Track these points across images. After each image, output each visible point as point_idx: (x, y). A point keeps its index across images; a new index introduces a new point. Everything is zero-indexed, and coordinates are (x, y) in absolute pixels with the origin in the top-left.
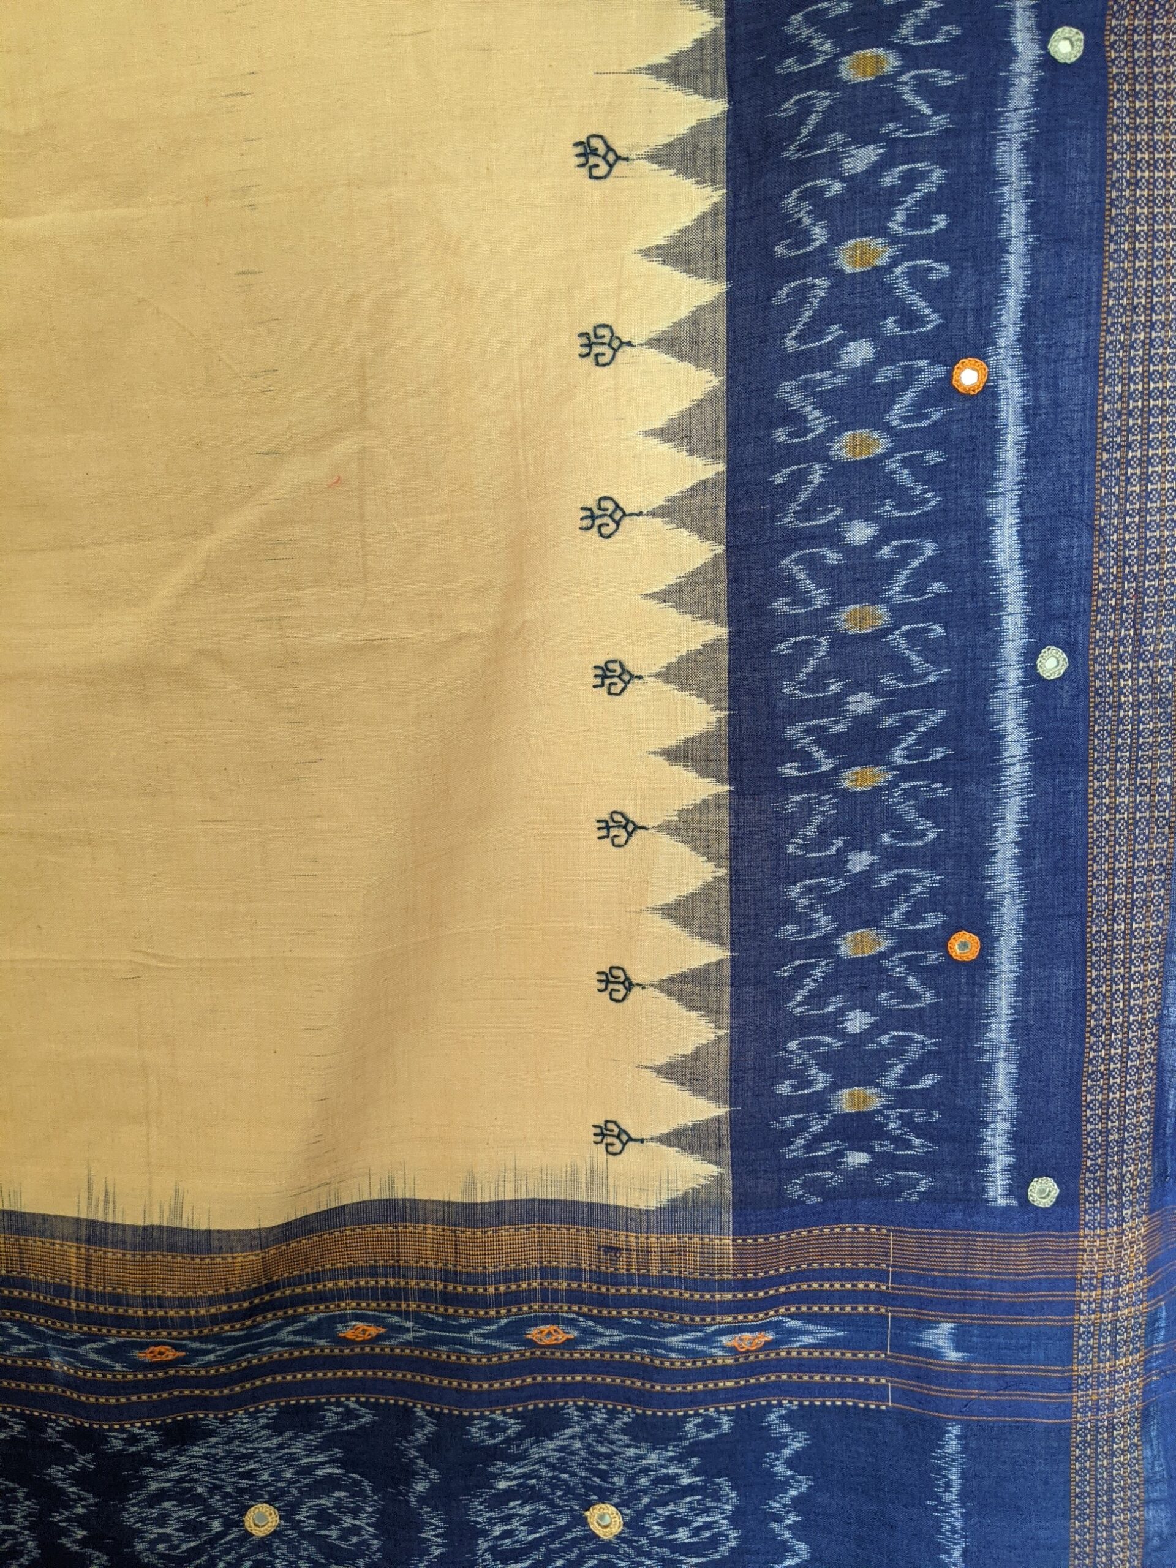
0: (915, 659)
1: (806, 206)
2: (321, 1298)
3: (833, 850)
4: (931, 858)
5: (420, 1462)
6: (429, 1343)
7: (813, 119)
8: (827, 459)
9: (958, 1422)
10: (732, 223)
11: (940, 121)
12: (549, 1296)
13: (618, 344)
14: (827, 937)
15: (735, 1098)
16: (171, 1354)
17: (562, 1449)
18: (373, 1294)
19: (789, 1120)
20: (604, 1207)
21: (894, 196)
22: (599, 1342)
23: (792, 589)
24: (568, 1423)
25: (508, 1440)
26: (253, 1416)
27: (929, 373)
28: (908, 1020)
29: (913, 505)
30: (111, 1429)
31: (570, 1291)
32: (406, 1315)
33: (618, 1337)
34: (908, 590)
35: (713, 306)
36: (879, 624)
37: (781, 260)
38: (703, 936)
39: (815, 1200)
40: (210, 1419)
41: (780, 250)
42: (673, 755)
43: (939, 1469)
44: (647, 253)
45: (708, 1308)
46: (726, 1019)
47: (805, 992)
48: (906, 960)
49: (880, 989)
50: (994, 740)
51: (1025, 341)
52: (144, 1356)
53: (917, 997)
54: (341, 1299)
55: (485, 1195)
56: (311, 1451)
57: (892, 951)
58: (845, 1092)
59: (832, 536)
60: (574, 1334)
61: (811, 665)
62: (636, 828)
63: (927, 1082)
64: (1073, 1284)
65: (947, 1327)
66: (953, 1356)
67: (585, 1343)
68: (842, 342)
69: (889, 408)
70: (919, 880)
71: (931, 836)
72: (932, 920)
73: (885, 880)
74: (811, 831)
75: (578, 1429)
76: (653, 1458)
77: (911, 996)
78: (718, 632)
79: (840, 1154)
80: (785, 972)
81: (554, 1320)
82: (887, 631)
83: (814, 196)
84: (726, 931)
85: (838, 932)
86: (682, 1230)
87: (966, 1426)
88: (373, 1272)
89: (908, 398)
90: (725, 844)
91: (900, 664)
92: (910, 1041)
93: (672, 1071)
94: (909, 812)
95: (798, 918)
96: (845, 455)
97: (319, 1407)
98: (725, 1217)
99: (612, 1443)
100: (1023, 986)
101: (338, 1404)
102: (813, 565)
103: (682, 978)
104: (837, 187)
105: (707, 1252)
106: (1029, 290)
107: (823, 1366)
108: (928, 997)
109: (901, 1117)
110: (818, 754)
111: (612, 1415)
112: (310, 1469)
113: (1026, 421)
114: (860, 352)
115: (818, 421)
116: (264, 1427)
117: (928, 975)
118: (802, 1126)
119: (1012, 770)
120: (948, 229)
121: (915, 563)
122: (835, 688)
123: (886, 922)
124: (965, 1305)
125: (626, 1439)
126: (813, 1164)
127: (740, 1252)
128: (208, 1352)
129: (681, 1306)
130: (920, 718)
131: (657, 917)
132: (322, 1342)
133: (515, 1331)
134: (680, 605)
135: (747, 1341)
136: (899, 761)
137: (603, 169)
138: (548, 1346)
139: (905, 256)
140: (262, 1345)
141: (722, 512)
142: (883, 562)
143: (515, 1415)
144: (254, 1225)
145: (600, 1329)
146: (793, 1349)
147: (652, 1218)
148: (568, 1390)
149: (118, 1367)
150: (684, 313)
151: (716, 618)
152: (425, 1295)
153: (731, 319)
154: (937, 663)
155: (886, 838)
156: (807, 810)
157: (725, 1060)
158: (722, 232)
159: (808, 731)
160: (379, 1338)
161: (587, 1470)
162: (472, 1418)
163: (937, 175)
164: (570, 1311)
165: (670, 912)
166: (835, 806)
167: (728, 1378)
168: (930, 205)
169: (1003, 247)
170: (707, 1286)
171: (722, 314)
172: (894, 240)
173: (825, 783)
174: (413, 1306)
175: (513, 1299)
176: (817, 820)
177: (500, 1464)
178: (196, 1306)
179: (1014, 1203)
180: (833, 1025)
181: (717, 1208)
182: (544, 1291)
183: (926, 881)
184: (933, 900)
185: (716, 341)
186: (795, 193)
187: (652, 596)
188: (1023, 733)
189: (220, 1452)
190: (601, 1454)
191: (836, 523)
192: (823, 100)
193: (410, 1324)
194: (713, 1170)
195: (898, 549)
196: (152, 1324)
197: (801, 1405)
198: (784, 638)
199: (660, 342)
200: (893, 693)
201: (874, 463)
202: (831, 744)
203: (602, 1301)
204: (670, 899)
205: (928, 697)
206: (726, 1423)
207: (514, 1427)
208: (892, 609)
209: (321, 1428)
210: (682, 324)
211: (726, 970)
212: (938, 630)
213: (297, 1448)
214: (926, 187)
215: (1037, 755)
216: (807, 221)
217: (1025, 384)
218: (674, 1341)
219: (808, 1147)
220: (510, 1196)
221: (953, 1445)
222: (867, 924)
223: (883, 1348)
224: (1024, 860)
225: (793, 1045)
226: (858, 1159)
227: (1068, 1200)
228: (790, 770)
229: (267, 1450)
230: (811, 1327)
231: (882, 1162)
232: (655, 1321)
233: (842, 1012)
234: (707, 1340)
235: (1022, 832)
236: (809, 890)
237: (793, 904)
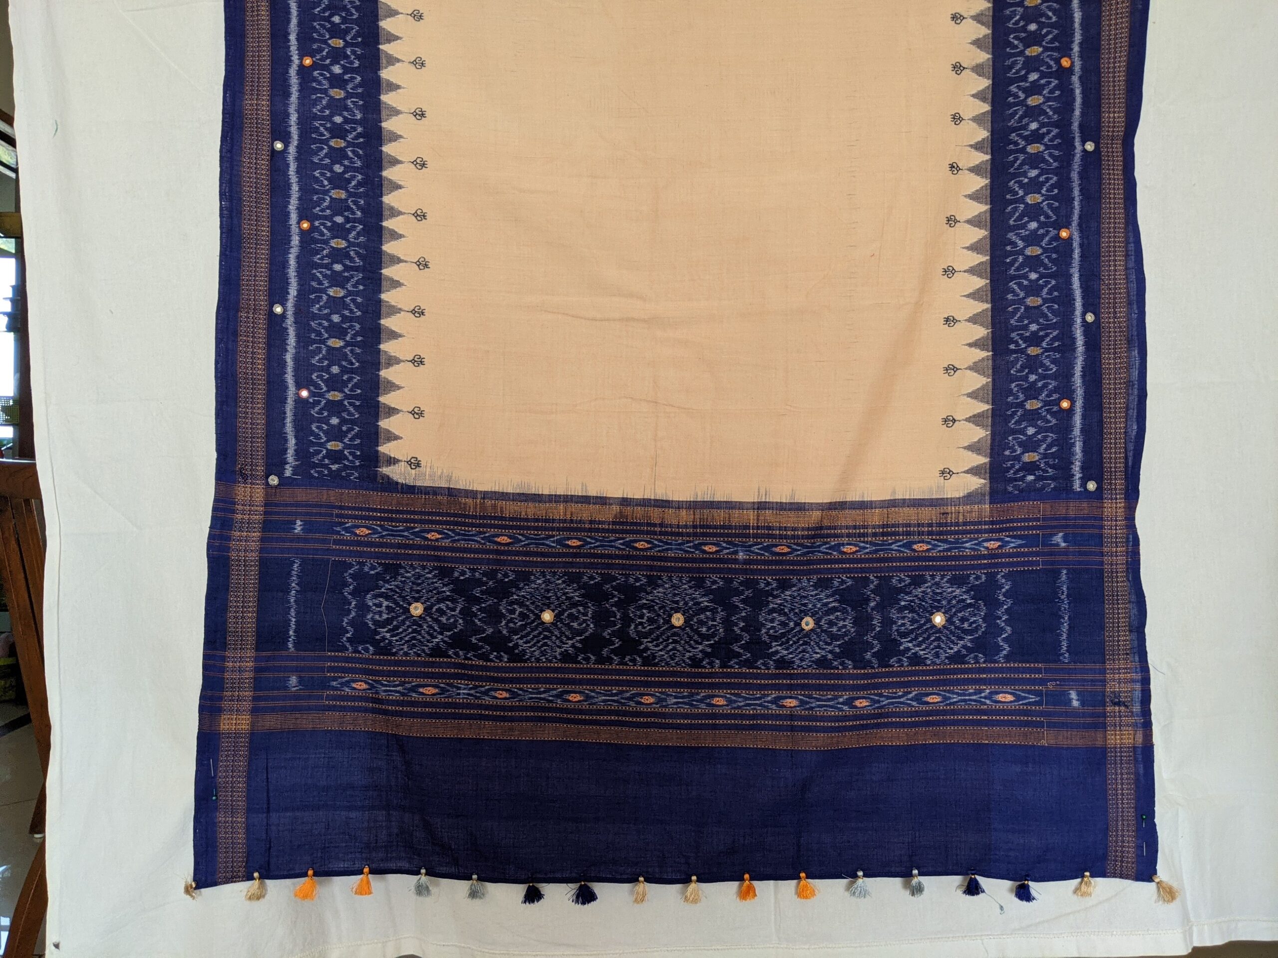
0: (1050, 315)
1: (1017, 185)
2: (836, 536)
3: (1024, 373)
4: (1054, 377)
5: (873, 595)
6: (876, 551)
7: (1019, 162)
8: (1023, 254)
9: (1066, 568)
10: (992, 189)
11: (1055, 164)
12: (920, 533)
13: (956, 221)
14: (1023, 402)
15: (992, 456)
16: (786, 550)
17: (923, 592)
18: (854, 535)
19: (1009, 464)
20: (942, 499)
21: (1043, 184)
22: (939, 549)
23: (1013, 292)
24: (926, 582)
25: (905, 586)
26: (809, 580)
27: (1053, 232)
28: (1047, 430)
29: (1049, 269)
30: (761, 579)
31: (928, 531)
32: (867, 543)
33: (946, 546)
34: (1047, 293)
35: (985, 212)
36: (1039, 303)
37: (1008, 200)
38: (982, 401)
39: (1016, 492)
40: (795, 580)
41: (1008, 197)
42: (970, 345)
43: (1059, 587)
44: (966, 196)
45: (979, 532)
46: (990, 428)
47: (1014, 420)
48: (1047, 410)
49: (1038, 420)
50: (1073, 340)
51: (1080, 225)
52: (777, 550)
53: (1050, 422)
54: (842, 537)
55: (899, 496)
56: (828, 597)
57: (1042, 407)
58: (1027, 454)
59: (1025, 277)
60: (930, 547)
61: (1018, 315)
62: (957, 369)
63: (1054, 450)
64: (1102, 519)
65: (1061, 534)
66: (1063, 545)
67: (934, 549)
68: (1028, 222)
69: (1042, 241)
70: (1051, 384)
71: (1054, 370)
72: (1055, 396)
73: (1040, 384)
74: (1018, 366)
75: (929, 584)
76: (958, 592)
77: (1048, 421)
78: (989, 306)
79: (1025, 476)
80: (1009, 413)
81: (923, 542)
82: (1041, 306)
83: (1020, 182)
84: (990, 399)
85: (1026, 400)
86: (971, 504)
87: (1068, 570)
88: (855, 527)
89: (1047, 239)
90: (990, 371)
91: (1045, 316)
92: (1047, 436)
93: (970, 448)
94: (1047, 362)
95: (1013, 395)
96: (1029, 254)
97: (832, 579)
98: (987, 498)
99: (942, 588)
100: (1084, 417)
101: (839, 578)
102: (1020, 285)
103: (974, 416)
104: (1026, 180)
105: (980, 511)
106: (1080, 211)
107: (1018, 555)
108: (1054, 421)
109: (1045, 462)
110: (1021, 342)
111: (943, 577)
112: (826, 604)
113: (1081, 247)
114: (1033, 225)
115: (1021, 244)
116: (811, 586)
117: (1054, 414)
118: (1013, 466)
119: (1079, 349)
120: (1058, 193)
121: (1049, 286)
122: (1026, 322)
123: (1040, 398)
124: (1067, 526)
125: (948, 585)
126: (1016, 480)
127: (991, 510)
128: (799, 550)
129: (970, 532)
130: (1051, 333)
131: (965, 397)
132: (835, 553)
133: (908, 545)
134: (974, 299)
135: (993, 545)
136: (1045, 346)
137: (956, 172)
138: (920, 551)
139: (1047, 199)
140: (815, 551)
141: (989, 270)
142: (1040, 285)
143: (908, 576)
144: (821, 501)
145: (940, 544)
146: (1007, 549)
147: (961, 500)
148: (927, 568)
149: (766, 554)
150: (976, 213)
151: (987, 302)
152: (875, 535)
153: (991, 215)
154: (1056, 316)
155: (1040, 371)
156: (1017, 359)
157: (989, 442)
158: (989, 191)
159: (1018, 335)
160: (857, 551)
161: (932, 600)
162: (893, 576)
163: (1055, 178)
164: (928, 538)
165: (970, 395)
166: (1025, 359)
167: (985, 559)
168: (1053, 186)
169: (1073, 199)
170: (980, 523)
171: (988, 215)
172: (1043, 195)
173: (1023, 351)
174: (870, 539)
175: (908, 534)
176: (1020, 363)
177: (902, 595)
178: (798, 530)
179: (1083, 490)
180: (1023, 432)
181: (984, 495)
182: (919, 532)
183: (1053, 384)
184: (1055, 390)
185: (986, 222)
186: (1013, 181)
187: (964, 296)
188: (1082, 337)
189: (796, 594)
190: (938, 593)
191: (1027, 272)
192: (1022, 157)
193: (868, 546)
194: (983, 481)
195: (1044, 282)
196: (781, 537)
197: (1009, 571)
198: (1010, 306)
199: (969, 222)
200: (1043, 325)
201: (1038, 256)
202: (1025, 340)
203: (941, 533)
204: (970, 391)
205: (1054, 327)
206: (984, 577)
207: (908, 580)
208: (1043, 299)
209: (832, 588)
210: (976, 216)
211: (990, 412)
212: (1056, 306)
213: (822, 596)
214: (1052, 182)
215: (1086, 344)
216: (1017, 189)
217: (1080, 237)
218: (967, 545)
219: (1015, 473)
220: (907, 497)
221: (1064, 577)
222: (1034, 399)
223: (1039, 547)
224: (1083, 376)
225: (1010, 438)
226: (1031, 478)
227: (1100, 488)
228: (1012, 347)
229: (812, 596)
230: (1013, 540)
231: (1039, 478)
232: (960, 539)
233: (1026, 427)
234: (979, 544)
235: (1083, 368)
236: (1017, 385)
237: (1012, 390)
